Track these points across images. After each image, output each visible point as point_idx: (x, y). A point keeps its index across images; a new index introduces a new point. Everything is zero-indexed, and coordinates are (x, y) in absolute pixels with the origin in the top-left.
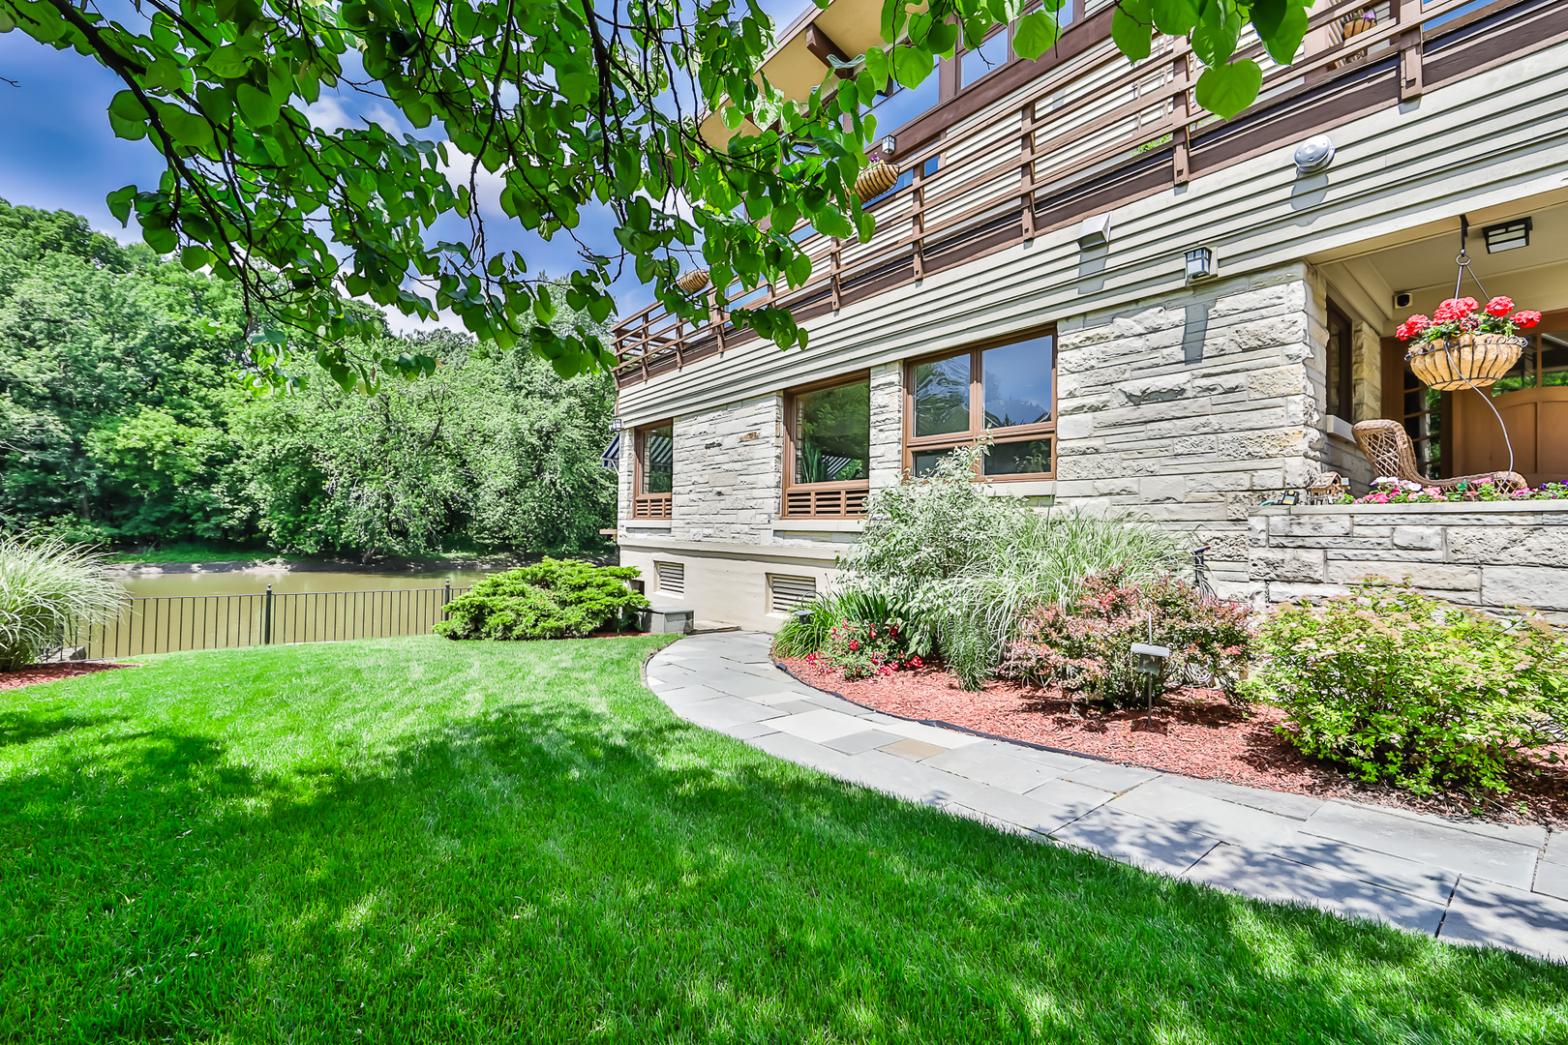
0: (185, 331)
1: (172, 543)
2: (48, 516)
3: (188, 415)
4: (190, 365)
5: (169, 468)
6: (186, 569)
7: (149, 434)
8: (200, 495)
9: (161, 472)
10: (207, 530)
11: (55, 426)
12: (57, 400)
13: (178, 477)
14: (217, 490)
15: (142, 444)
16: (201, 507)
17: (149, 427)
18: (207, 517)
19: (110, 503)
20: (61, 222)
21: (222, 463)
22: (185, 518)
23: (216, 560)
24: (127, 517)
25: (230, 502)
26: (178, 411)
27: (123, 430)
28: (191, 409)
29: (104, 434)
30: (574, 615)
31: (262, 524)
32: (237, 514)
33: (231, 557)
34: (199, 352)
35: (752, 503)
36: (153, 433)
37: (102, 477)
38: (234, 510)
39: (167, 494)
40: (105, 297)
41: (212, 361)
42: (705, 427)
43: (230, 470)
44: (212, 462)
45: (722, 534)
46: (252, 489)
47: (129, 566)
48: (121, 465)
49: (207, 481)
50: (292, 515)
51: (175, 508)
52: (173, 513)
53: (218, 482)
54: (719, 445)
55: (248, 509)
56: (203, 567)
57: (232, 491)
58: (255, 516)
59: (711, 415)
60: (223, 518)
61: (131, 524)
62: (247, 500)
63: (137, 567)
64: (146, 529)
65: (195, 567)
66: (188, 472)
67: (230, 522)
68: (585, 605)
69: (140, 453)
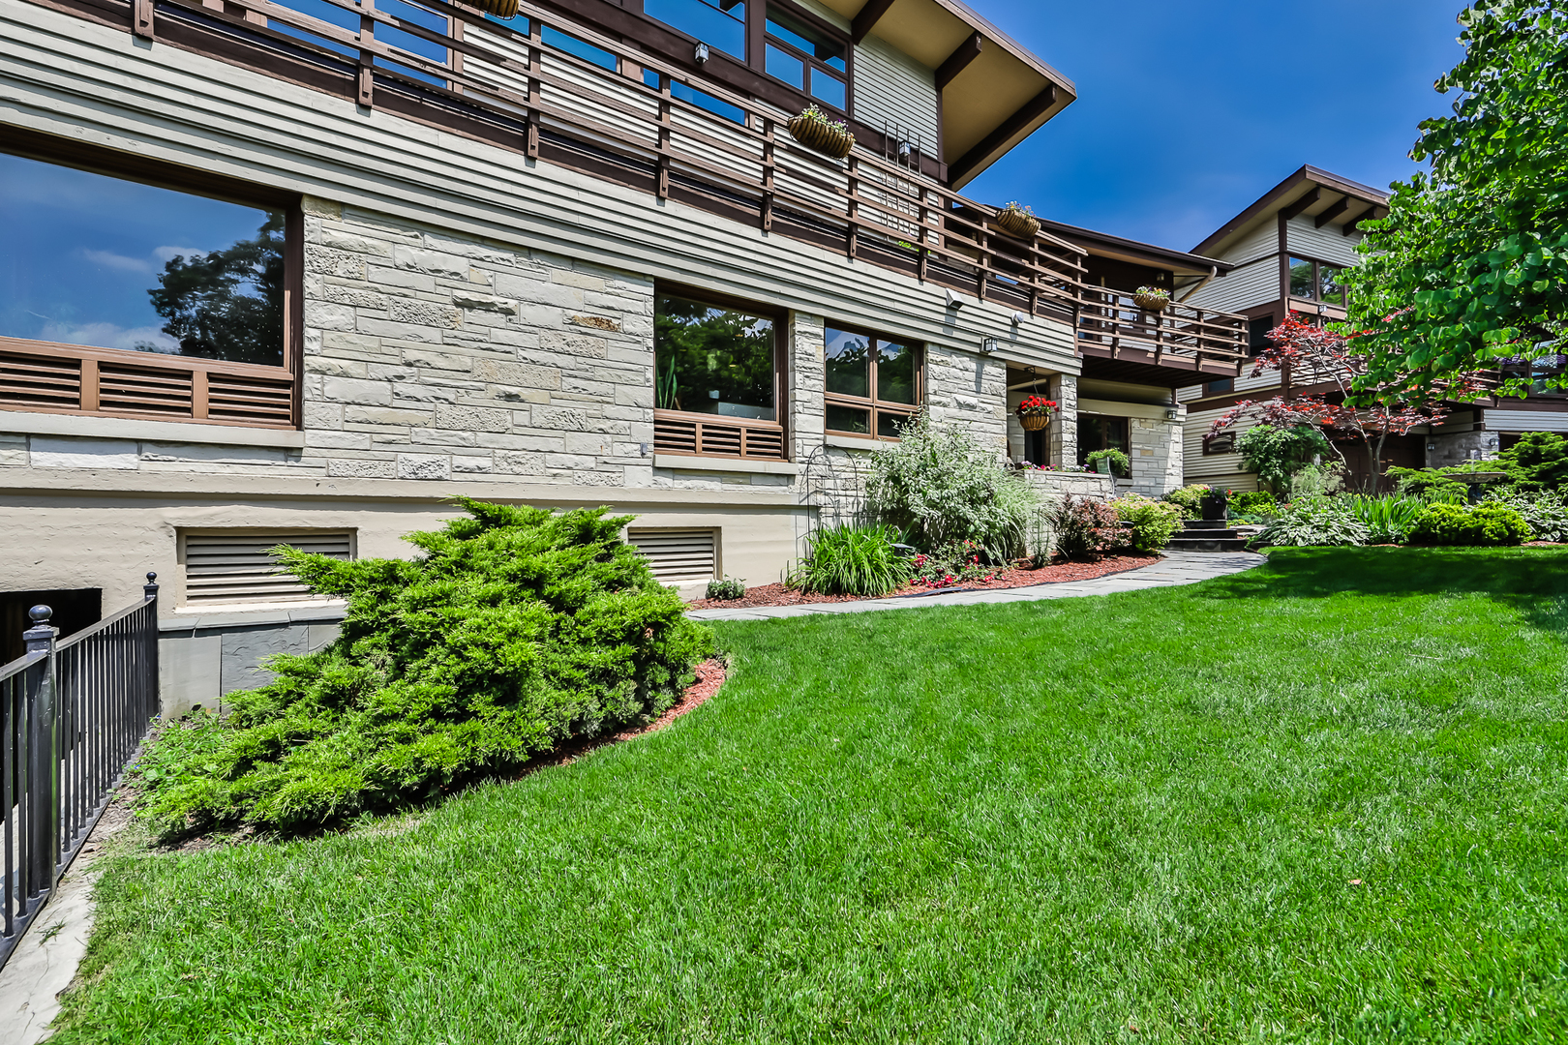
35: (605, 425)
42: (461, 265)
45: (517, 469)
54: (508, 312)
59: (482, 251)
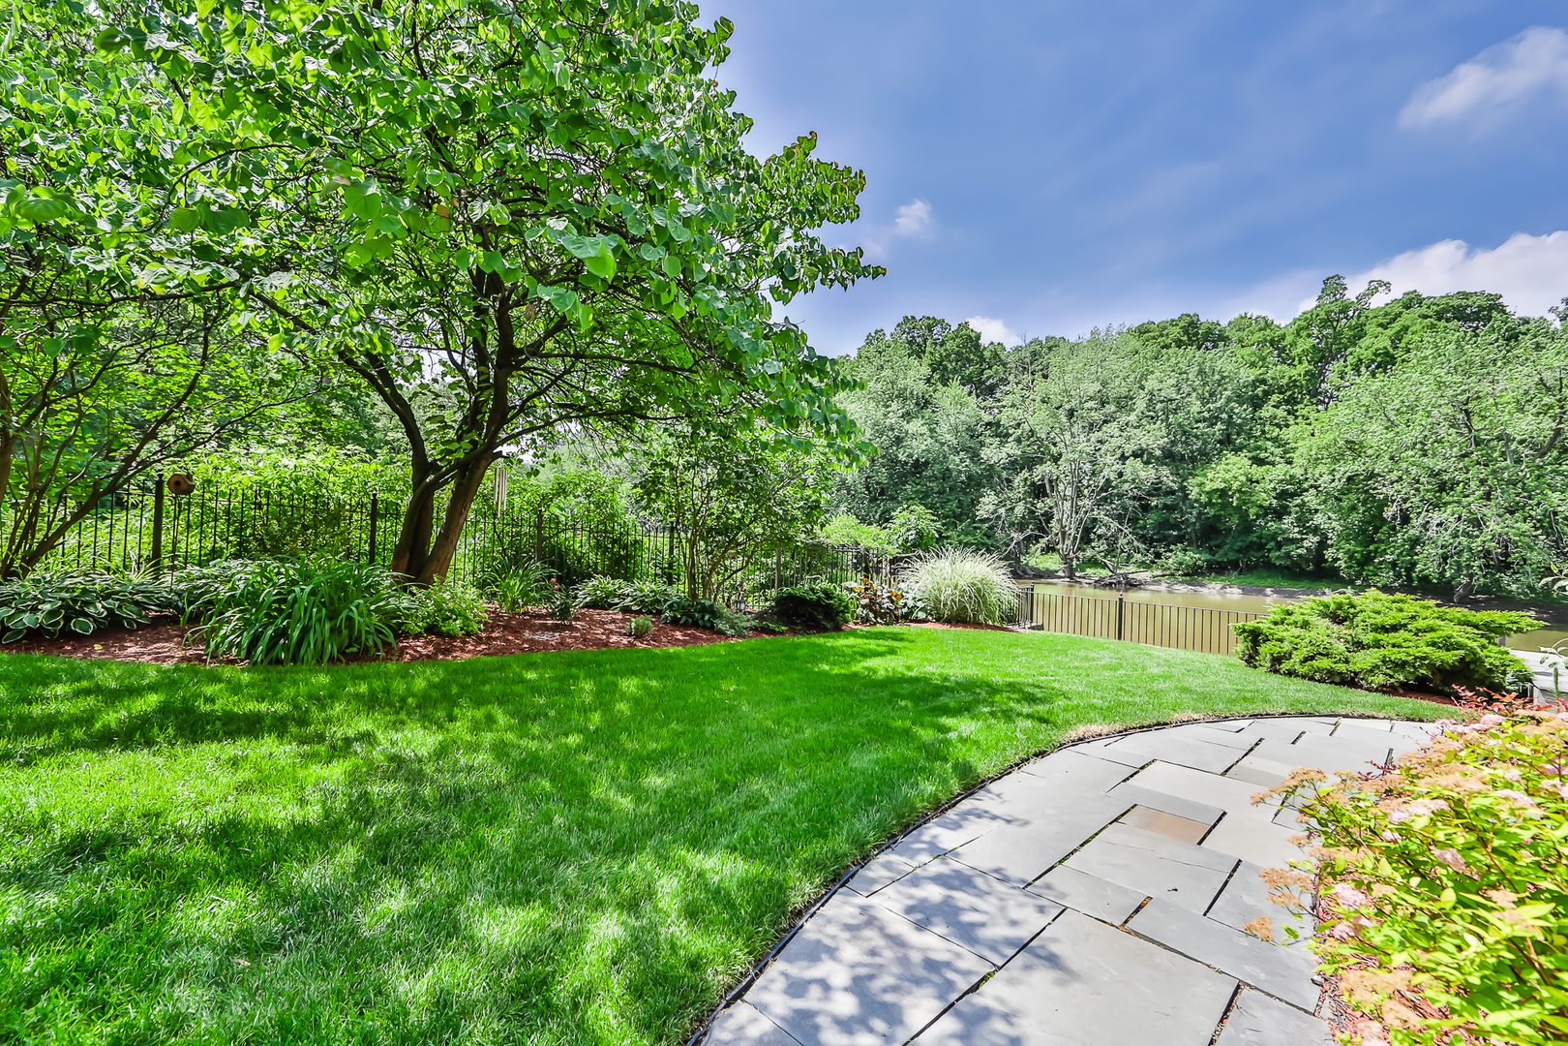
0: (1264, 382)
1: (1250, 569)
2: (1168, 545)
3: (1263, 455)
4: (1267, 411)
5: (1245, 504)
6: (1261, 592)
7: (1227, 476)
8: (1273, 526)
9: (1238, 508)
10: (1278, 558)
11: (1167, 477)
12: (1169, 457)
13: (1253, 511)
14: (1288, 520)
15: (1223, 485)
16: (1274, 537)
17: (1230, 470)
18: (1279, 546)
19: (1209, 533)
20: (1182, 324)
21: (1293, 495)
22: (1261, 547)
23: (1288, 586)
24: (1219, 546)
25: (1298, 533)
26: (1254, 454)
27: (1210, 475)
28: (1266, 450)
29: (1199, 479)
30: (1363, 660)
31: (1329, 554)
32: (1306, 544)
33: (1302, 584)
34: (1275, 398)
36: (1231, 474)
37: (1200, 514)
38: (1303, 540)
39: (1247, 527)
40: (1201, 372)
41: (1287, 402)
43: (1298, 501)
44: (1283, 495)
46: (1318, 519)
47: (1219, 586)
48: (1209, 504)
49: (1280, 513)
50: (1361, 545)
51: (1253, 538)
52: (1252, 542)
53: (1289, 514)
55: (1316, 539)
56: (1274, 592)
57: (1301, 521)
58: (1323, 545)
60: (1291, 547)
61: (1221, 552)
62: (1316, 530)
63: (1224, 587)
64: (1232, 556)
65: (1268, 591)
66: (1260, 506)
67: (1299, 551)
68: (1382, 651)
69: (1223, 493)
